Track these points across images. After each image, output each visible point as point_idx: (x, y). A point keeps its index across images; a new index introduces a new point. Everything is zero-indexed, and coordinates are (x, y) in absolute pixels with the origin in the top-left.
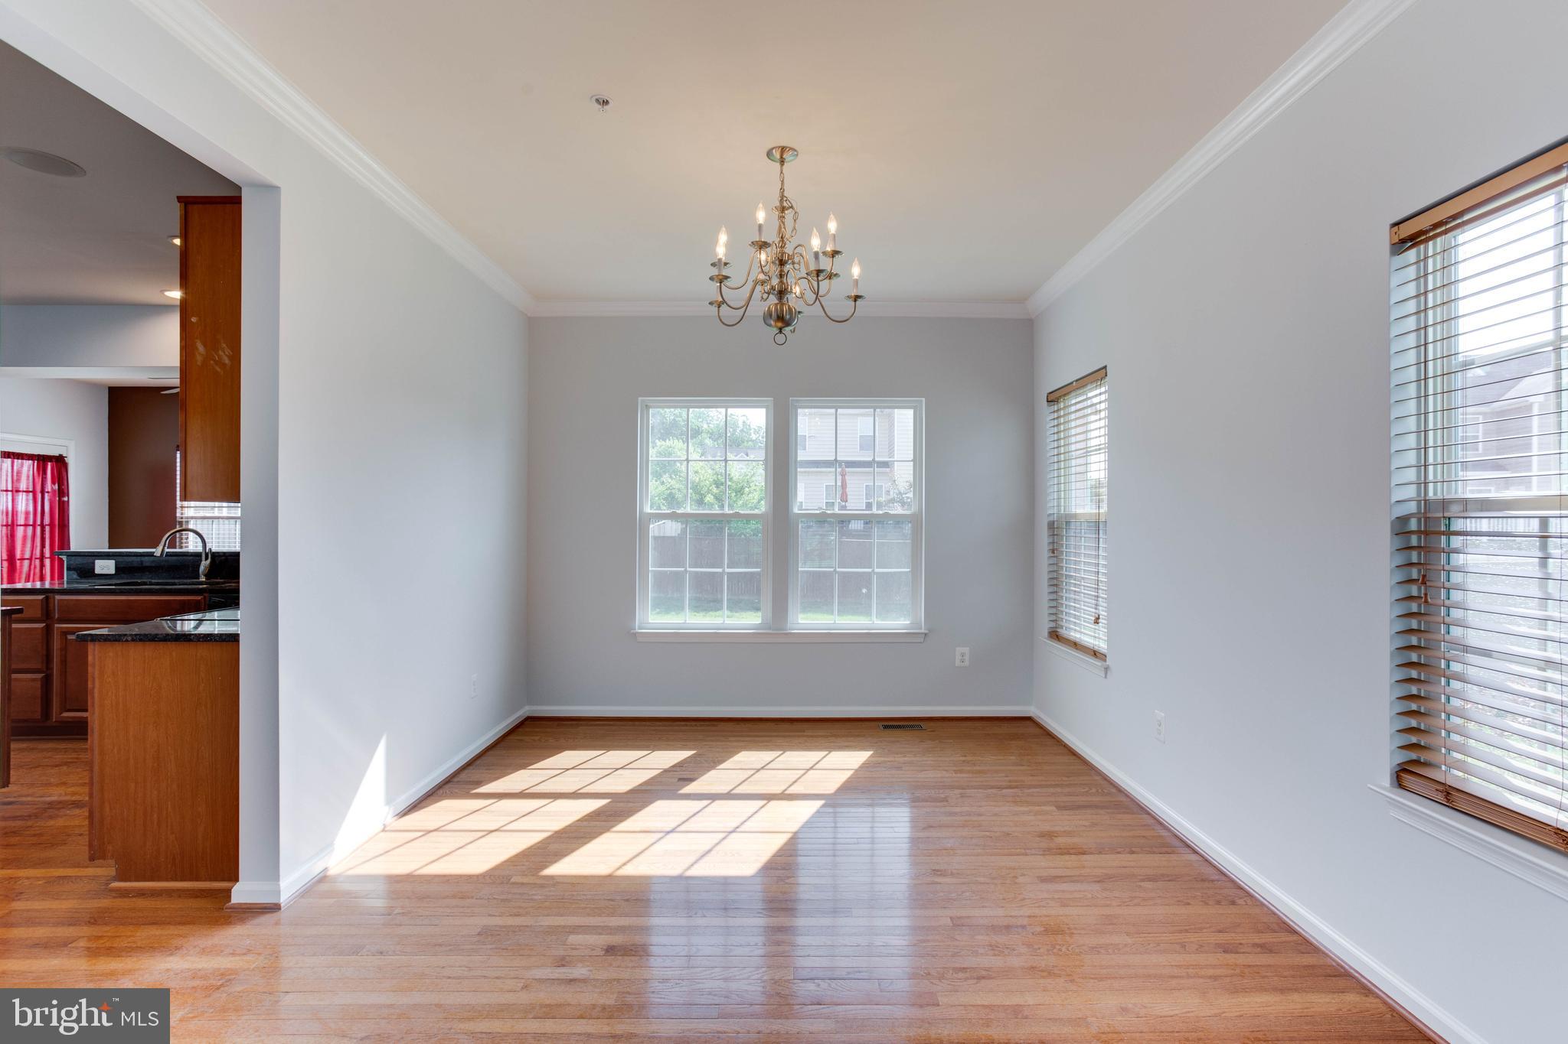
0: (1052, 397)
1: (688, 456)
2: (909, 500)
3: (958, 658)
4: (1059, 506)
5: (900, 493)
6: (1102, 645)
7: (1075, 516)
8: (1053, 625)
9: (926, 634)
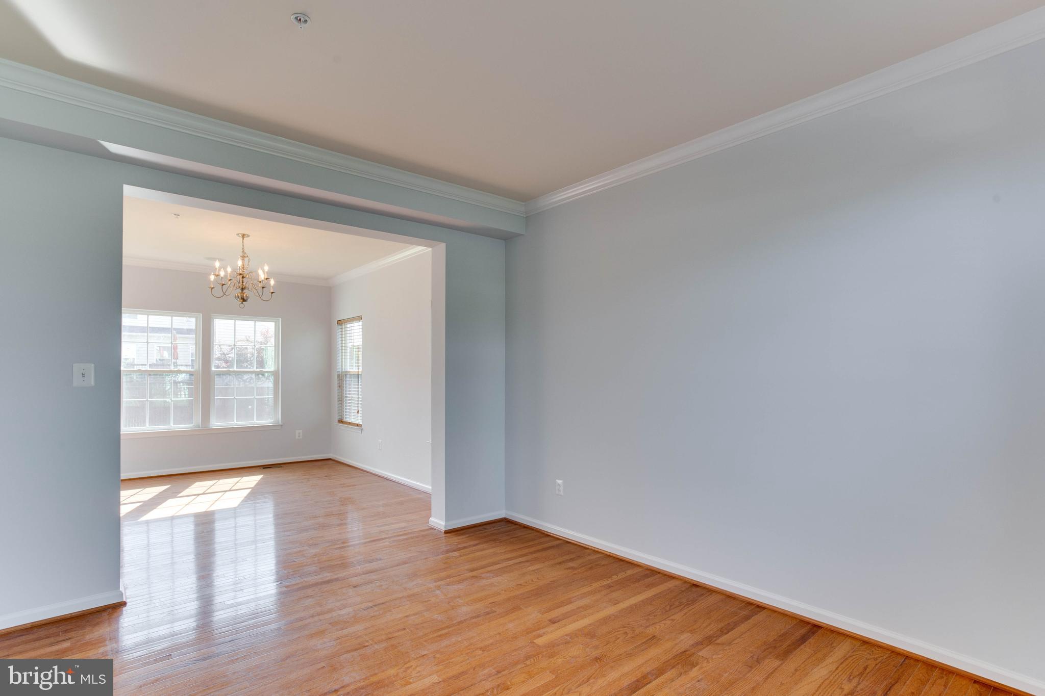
0: (339, 322)
1: (148, 340)
2: (230, 359)
3: (297, 435)
4: (342, 368)
5: (224, 354)
6: (360, 422)
7: (349, 372)
8: (340, 417)
9: (281, 425)
